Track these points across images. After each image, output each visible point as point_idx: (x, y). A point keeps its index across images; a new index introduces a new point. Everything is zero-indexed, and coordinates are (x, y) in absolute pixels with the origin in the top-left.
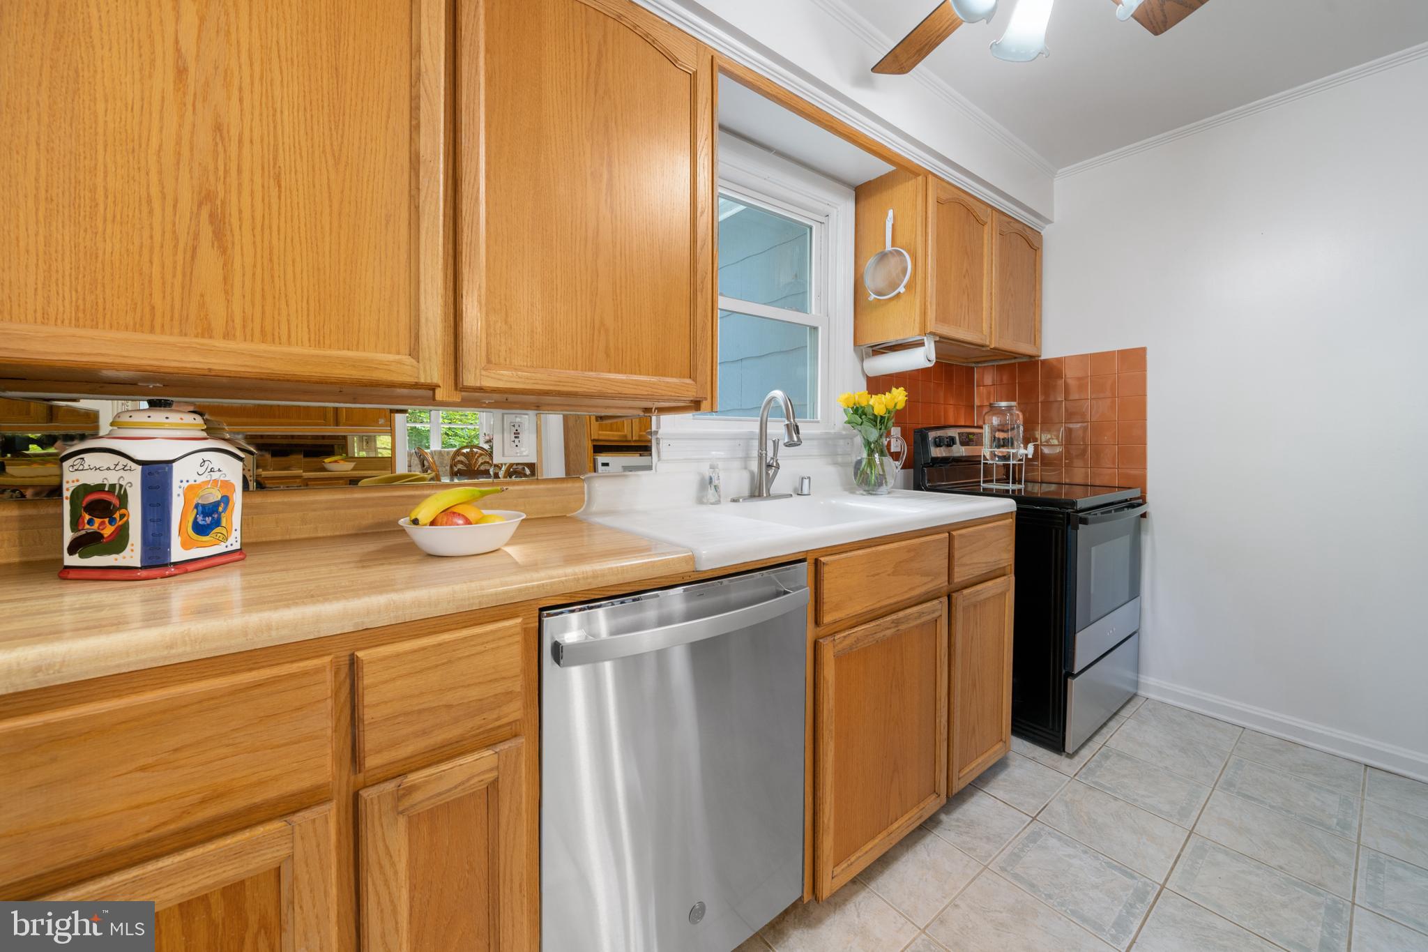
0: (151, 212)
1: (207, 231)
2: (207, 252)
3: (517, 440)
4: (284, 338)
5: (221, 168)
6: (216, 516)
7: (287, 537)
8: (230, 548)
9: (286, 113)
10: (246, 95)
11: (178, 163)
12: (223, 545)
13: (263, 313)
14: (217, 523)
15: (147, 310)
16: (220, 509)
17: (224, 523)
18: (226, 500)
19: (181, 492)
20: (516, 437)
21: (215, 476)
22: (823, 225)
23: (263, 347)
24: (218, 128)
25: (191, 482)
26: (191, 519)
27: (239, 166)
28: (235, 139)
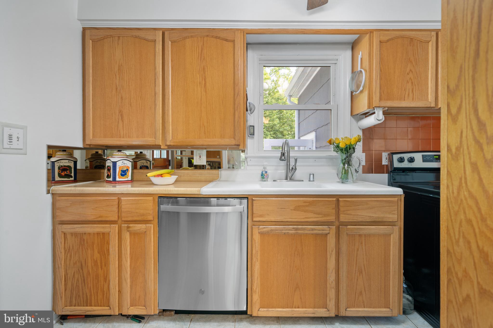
0: (113, 116)
1: (120, 117)
2: (120, 121)
3: (200, 158)
4: (132, 137)
5: (122, 105)
6: (125, 173)
7: (147, 180)
8: (128, 180)
9: (132, 91)
10: (126, 90)
11: (116, 106)
12: (127, 179)
13: (129, 132)
14: (126, 174)
15: (112, 134)
16: (126, 172)
17: (127, 174)
18: (127, 170)
19: (118, 167)
20: (200, 157)
21: (125, 165)
22: (336, 64)
23: (129, 139)
24: (122, 98)
25: (120, 166)
26: (120, 173)
27: (125, 104)
28: (124, 98)
